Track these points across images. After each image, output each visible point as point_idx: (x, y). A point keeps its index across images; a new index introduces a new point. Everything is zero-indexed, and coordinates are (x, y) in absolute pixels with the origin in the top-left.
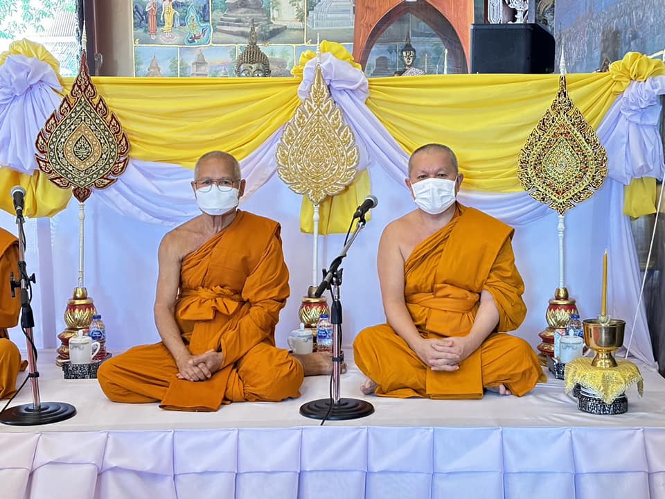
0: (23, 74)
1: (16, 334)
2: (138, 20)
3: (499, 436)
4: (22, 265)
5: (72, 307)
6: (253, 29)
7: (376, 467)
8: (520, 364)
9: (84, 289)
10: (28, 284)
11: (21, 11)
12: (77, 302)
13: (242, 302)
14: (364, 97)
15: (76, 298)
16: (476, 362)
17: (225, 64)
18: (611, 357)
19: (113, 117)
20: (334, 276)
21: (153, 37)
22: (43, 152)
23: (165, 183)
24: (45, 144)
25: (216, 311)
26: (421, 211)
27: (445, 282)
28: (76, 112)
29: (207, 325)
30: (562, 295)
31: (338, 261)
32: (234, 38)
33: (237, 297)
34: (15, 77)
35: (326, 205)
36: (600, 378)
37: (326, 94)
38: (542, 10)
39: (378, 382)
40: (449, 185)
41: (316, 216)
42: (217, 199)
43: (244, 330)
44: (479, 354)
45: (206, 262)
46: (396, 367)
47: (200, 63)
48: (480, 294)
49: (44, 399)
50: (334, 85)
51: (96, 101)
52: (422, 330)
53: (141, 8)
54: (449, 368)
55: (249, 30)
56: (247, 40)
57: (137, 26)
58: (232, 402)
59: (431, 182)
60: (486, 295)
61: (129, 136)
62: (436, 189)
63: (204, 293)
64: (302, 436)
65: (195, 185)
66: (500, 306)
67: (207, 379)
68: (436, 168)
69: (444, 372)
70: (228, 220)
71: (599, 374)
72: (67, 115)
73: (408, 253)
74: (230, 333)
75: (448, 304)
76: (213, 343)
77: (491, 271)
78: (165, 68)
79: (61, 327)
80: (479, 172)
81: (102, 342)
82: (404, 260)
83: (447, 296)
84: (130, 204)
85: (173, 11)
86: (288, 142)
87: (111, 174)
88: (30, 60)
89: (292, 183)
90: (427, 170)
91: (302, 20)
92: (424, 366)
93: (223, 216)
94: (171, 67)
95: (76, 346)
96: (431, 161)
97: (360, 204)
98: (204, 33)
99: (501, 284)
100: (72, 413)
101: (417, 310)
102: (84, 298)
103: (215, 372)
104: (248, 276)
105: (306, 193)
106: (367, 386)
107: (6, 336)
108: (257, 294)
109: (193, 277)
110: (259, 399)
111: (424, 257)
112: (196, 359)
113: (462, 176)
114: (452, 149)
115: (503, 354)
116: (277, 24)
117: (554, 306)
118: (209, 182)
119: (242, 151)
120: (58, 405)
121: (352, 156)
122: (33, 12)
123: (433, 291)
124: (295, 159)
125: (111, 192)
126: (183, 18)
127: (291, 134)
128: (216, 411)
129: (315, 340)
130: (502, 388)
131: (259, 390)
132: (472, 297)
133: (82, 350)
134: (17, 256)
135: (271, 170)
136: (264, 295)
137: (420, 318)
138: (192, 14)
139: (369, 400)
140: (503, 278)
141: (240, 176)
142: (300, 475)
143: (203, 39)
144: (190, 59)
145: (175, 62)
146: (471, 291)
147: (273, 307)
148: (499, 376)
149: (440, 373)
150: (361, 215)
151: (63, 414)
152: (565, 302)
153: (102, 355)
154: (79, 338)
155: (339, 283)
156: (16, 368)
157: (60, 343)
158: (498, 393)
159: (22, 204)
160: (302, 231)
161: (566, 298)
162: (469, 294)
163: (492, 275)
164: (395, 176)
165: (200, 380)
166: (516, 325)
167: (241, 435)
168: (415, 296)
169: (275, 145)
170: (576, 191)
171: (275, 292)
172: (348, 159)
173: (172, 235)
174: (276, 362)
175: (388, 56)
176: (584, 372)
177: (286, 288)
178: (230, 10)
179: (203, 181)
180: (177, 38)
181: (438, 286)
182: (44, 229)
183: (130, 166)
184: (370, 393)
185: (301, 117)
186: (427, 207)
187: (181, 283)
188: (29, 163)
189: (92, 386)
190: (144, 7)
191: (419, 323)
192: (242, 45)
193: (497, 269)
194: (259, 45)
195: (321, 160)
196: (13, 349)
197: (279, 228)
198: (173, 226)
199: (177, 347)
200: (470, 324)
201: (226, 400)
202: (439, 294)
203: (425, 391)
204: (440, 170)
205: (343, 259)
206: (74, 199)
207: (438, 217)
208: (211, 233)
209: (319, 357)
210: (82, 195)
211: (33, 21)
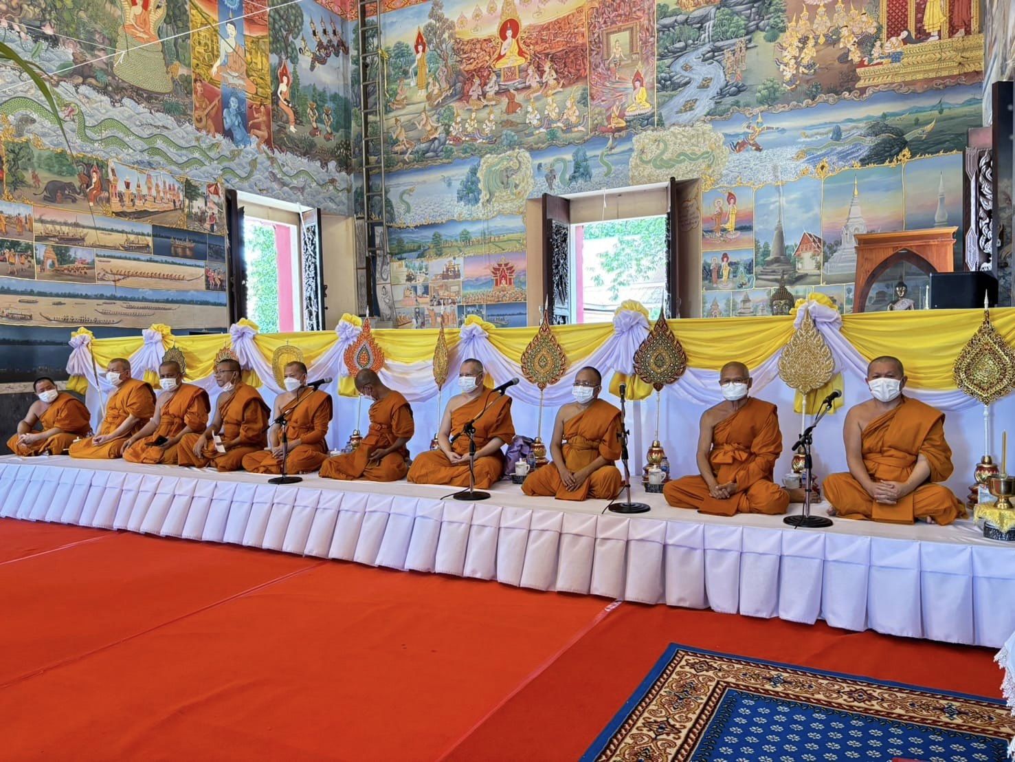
0: (628, 320)
1: (619, 464)
2: (705, 275)
3: (918, 547)
4: (623, 425)
5: (651, 452)
6: (782, 277)
7: (830, 557)
8: (942, 503)
9: (658, 442)
10: (625, 436)
11: (635, 268)
12: (654, 449)
13: (751, 454)
14: (838, 327)
15: (653, 447)
16: (909, 501)
17: (762, 301)
18: (1008, 501)
19: (678, 342)
20: (807, 438)
21: (715, 285)
22: (637, 363)
23: (707, 381)
24: (639, 358)
25: (734, 459)
26: (875, 399)
27: (890, 447)
28: (656, 340)
29: (728, 467)
30: (986, 460)
31: (810, 429)
32: (770, 283)
33: (748, 450)
34: (623, 321)
35: (812, 395)
36: (998, 515)
37: (812, 325)
38: (1003, 256)
39: (838, 508)
40: (895, 383)
41: (804, 402)
42: (734, 391)
43: (751, 471)
44: (912, 495)
45: (729, 429)
46: (851, 498)
47: (746, 301)
48: (917, 456)
49: (633, 501)
50: (818, 320)
51: (668, 333)
52: (873, 477)
53: (707, 267)
54: (888, 502)
55: (779, 277)
56: (778, 284)
57: (704, 279)
58: (741, 512)
59: (881, 380)
60: (922, 457)
61: (687, 353)
62: (885, 385)
63: (727, 447)
64: (782, 535)
65: (721, 382)
66: (931, 464)
67: (726, 498)
68: (886, 371)
69: (886, 504)
70: (743, 403)
71: (996, 512)
72: (651, 342)
73: (865, 425)
74: (742, 473)
75: (892, 461)
76: (731, 477)
77: (925, 440)
78: (722, 305)
79: (645, 463)
80: (923, 375)
81: (668, 473)
82: (861, 429)
83: (891, 456)
84: (686, 394)
85: (729, 268)
86: (786, 355)
87: (675, 374)
88: (632, 312)
89: (788, 380)
90: (880, 372)
91: (819, 269)
92: (872, 499)
93: (739, 401)
94: (726, 304)
95: (652, 473)
96: (883, 367)
97: (829, 394)
98: (749, 281)
99: (932, 449)
100: (648, 509)
101: (870, 464)
102: (658, 446)
103: (732, 494)
104: (755, 437)
105: (797, 387)
106: (830, 510)
107: (614, 465)
108: (760, 448)
109: (721, 437)
110: (759, 512)
111: (876, 429)
112: (720, 486)
113: (906, 378)
114: (900, 360)
115: (931, 496)
116: (801, 272)
117: (980, 468)
118: (728, 381)
119: (756, 361)
120: (641, 504)
121: (829, 364)
122: (643, 268)
123: (881, 452)
124: (791, 366)
125: (676, 386)
126: (735, 272)
127: (788, 351)
128: (731, 516)
129: (800, 481)
130: (929, 519)
131: (757, 507)
132: (911, 458)
133: (656, 476)
134: (620, 420)
135: (775, 373)
136: (764, 450)
137: (872, 469)
138: (741, 269)
139: (832, 519)
140: (933, 446)
141: (748, 375)
142: (781, 558)
143: (749, 285)
144: (739, 299)
145: (728, 300)
146: (910, 454)
147: (771, 458)
148: (927, 510)
149: (883, 505)
150: (829, 401)
151: (643, 509)
152: (988, 466)
153: (667, 480)
154: (654, 469)
155: (810, 443)
156: (619, 484)
157: (644, 472)
158: (926, 522)
159: (624, 392)
160: (795, 411)
161: (990, 462)
162: (908, 455)
163: (925, 443)
164: (858, 376)
165: (722, 498)
166: (944, 478)
167: (745, 530)
168: (869, 455)
169: (778, 358)
170: (998, 389)
171: (772, 448)
172: (826, 366)
173: (708, 412)
174: (771, 491)
175: (885, 290)
176: (986, 510)
177: (780, 445)
178: (768, 265)
179: (724, 381)
180: (731, 285)
181: (885, 449)
182: (637, 407)
183: (687, 371)
184: (834, 515)
185: (795, 340)
186: (879, 396)
187: (713, 440)
188: (630, 370)
189: (660, 497)
190: (709, 267)
191: (871, 472)
192: (774, 288)
193: (931, 439)
194: (788, 287)
195: (808, 366)
196: (618, 472)
197: (775, 408)
198: (710, 406)
199: (709, 478)
200: (908, 475)
201: (738, 511)
202: (886, 454)
203: (871, 516)
204: (889, 372)
205: (814, 429)
206: (654, 391)
207: (888, 403)
208: (731, 412)
209: (802, 491)
210: (658, 387)
211: (642, 273)
